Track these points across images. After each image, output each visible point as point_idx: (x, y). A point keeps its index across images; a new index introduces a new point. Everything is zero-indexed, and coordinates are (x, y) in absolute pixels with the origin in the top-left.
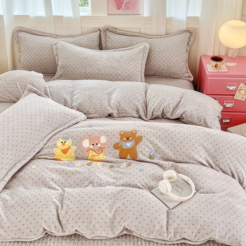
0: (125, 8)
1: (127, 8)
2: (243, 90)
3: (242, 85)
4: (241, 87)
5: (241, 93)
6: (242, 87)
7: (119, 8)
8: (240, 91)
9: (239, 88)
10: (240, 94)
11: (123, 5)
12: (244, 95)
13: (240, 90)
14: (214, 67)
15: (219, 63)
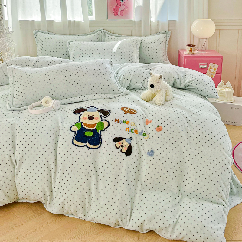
3: (211, 64)
7: (116, 14)
10: (210, 72)
11: (119, 12)
12: (214, 73)
14: (189, 51)
15: (192, 48)
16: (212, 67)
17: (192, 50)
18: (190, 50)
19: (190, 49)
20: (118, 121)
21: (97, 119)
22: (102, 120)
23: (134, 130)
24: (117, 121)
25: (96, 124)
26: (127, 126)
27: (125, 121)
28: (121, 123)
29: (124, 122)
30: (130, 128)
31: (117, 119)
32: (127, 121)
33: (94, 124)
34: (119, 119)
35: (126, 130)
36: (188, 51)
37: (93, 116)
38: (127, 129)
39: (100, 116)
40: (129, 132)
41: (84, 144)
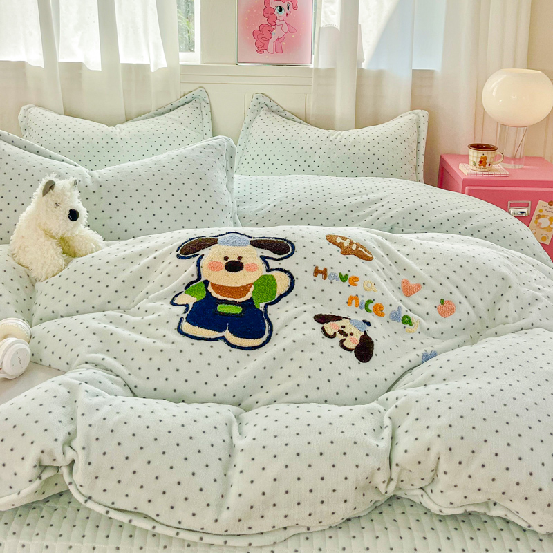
0: (275, 50)
1: (278, 50)
2: (544, 216)
3: (542, 205)
4: (541, 211)
5: (540, 224)
6: (544, 209)
7: (261, 49)
8: (540, 220)
9: (536, 212)
10: (538, 226)
11: (271, 43)
12: (549, 229)
13: (539, 216)
14: (477, 164)
15: (488, 154)
16: (545, 213)
17: (488, 161)
18: (481, 162)
19: (482, 158)
20: (324, 273)
21: (253, 268)
22: (269, 270)
23: (374, 303)
24: (320, 272)
25: (250, 285)
26: (353, 291)
27: (347, 275)
28: (334, 281)
29: (343, 278)
30: (361, 299)
31: (321, 268)
32: (350, 275)
33: (244, 285)
34: (325, 269)
35: (349, 303)
36: (474, 163)
37: (240, 258)
38: (351, 298)
39: (260, 261)
40: (357, 309)
41: (216, 334)
